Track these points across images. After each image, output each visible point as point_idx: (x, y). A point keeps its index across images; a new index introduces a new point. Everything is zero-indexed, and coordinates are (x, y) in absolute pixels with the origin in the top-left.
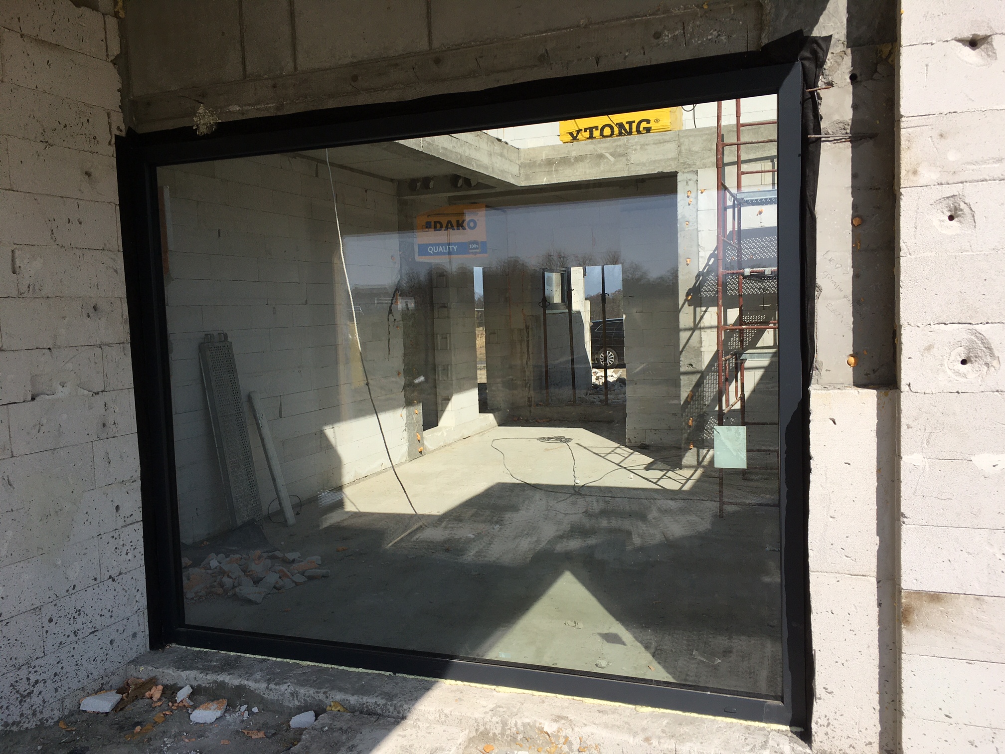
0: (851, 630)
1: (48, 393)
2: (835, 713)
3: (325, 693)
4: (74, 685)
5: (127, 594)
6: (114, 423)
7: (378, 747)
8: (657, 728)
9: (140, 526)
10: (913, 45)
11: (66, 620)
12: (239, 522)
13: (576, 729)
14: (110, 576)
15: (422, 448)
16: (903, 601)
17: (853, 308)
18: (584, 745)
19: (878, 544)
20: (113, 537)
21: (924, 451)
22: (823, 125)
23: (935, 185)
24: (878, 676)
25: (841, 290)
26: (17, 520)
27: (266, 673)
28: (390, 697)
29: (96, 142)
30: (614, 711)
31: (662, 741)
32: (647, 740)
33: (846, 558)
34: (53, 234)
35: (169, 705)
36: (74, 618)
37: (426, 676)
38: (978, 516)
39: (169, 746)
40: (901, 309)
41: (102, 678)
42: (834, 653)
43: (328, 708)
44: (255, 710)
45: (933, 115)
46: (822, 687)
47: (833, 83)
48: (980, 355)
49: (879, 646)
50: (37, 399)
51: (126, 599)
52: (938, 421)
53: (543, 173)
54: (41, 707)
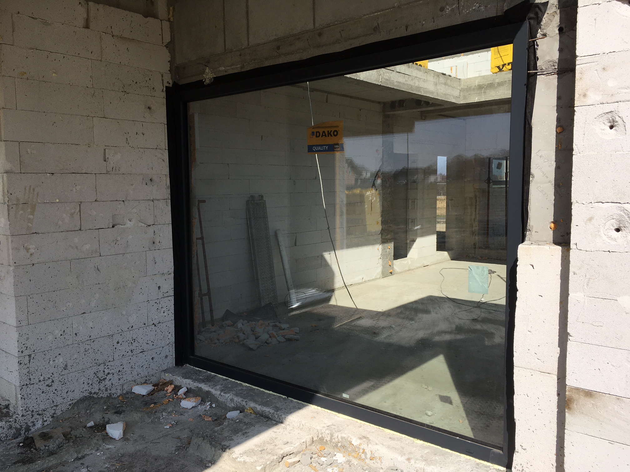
0: (539, 409)
1: (122, 224)
2: (527, 464)
3: (246, 402)
4: (130, 378)
5: (163, 334)
6: (159, 242)
7: (258, 435)
8: (419, 453)
9: (172, 299)
10: (586, 6)
11: (127, 344)
12: (263, 304)
13: (370, 445)
14: (153, 323)
15: (391, 270)
16: (567, 393)
17: (555, 190)
18: (373, 456)
19: (559, 353)
20: (156, 303)
21: (585, 292)
22: (539, 63)
23: (598, 104)
24: (556, 443)
25: (547, 177)
26: (101, 289)
27: (223, 386)
28: (277, 409)
29: (154, 91)
30: (399, 439)
31: (417, 462)
32: (409, 459)
33: (538, 360)
34: (127, 140)
35: (173, 396)
36: (131, 343)
37: (303, 402)
38: (620, 340)
39: (164, 417)
40: (572, 192)
41: (146, 377)
42: (528, 423)
43: (246, 410)
44: (214, 405)
45: (599, 54)
46: (519, 445)
47: (547, 34)
48: (627, 226)
49: (557, 422)
50: (116, 227)
51: (162, 336)
52: (594, 271)
53: (475, 94)
54: (110, 387)
